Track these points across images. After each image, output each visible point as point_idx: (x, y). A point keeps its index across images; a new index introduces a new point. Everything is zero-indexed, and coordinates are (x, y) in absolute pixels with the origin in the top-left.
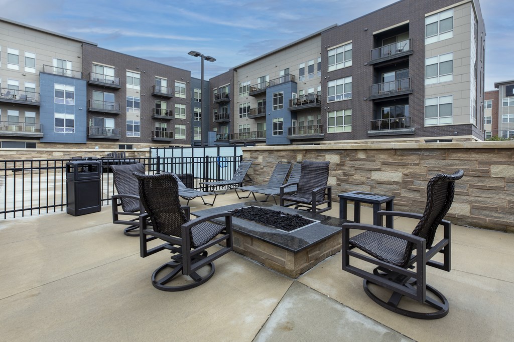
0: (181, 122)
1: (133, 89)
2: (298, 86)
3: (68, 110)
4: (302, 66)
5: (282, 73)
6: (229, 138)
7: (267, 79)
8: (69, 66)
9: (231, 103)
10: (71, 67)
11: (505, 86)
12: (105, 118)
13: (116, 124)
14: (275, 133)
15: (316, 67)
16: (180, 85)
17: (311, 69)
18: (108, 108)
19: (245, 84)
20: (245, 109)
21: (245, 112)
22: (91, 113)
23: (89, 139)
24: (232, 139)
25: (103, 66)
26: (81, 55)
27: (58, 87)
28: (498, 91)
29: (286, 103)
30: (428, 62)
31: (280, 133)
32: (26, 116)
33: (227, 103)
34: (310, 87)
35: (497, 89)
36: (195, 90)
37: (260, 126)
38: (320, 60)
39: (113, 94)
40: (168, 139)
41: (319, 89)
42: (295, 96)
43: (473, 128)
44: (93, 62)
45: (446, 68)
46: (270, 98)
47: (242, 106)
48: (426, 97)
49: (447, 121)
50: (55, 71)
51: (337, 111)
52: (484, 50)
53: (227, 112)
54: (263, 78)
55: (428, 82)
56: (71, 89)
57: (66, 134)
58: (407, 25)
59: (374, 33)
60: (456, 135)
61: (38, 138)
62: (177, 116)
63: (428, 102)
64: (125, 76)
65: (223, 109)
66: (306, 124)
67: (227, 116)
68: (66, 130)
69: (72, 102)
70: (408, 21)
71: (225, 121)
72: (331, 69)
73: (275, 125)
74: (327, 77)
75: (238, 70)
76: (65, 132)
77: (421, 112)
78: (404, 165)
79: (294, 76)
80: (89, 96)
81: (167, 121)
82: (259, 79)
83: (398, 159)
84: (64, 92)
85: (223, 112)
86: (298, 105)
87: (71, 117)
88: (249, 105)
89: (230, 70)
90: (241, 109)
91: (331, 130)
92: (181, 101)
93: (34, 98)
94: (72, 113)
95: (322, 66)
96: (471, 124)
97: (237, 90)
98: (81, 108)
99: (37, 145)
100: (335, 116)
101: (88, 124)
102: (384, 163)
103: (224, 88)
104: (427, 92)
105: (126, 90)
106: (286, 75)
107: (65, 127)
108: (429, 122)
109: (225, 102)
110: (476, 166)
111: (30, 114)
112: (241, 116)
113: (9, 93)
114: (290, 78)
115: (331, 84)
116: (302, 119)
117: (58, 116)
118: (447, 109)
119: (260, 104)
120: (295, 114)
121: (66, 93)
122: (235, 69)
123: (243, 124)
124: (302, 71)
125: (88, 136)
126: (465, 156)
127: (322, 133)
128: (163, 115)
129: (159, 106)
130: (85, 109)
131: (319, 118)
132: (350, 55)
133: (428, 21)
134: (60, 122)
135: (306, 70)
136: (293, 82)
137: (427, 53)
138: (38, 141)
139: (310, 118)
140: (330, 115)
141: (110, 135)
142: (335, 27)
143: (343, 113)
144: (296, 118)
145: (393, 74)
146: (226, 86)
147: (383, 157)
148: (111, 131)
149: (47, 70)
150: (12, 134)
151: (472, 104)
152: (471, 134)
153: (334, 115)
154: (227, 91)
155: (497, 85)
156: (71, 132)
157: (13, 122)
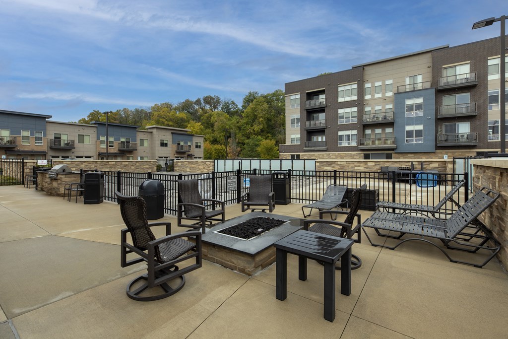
3: (417, 121)
8: (420, 79)
10: (422, 80)
12: (457, 123)
13: (472, 129)
18: (463, 111)
22: (441, 120)
23: (438, 147)
25: (455, 66)
26: (430, 65)
27: (409, 102)
32: (386, 132)
39: (468, 94)
44: (443, 66)
50: (408, 88)
56: (420, 101)
57: (415, 144)
61: (393, 150)
64: (486, 66)
68: (416, 140)
69: (421, 113)
76: (414, 142)
80: (438, 103)
84: (413, 106)
87: (420, 127)
93: (390, 117)
94: (420, 124)
98: (430, 117)
99: (393, 155)
101: (437, 132)
105: (487, 84)
107: (414, 138)
111: (389, 130)
113: (374, 116)
117: (408, 128)
121: (415, 106)
125: (436, 145)
130: (434, 117)
134: (410, 134)
138: (393, 152)
141: (463, 141)
148: (466, 136)
149: (401, 90)
150: (376, 147)
156: (420, 142)
157: (379, 138)
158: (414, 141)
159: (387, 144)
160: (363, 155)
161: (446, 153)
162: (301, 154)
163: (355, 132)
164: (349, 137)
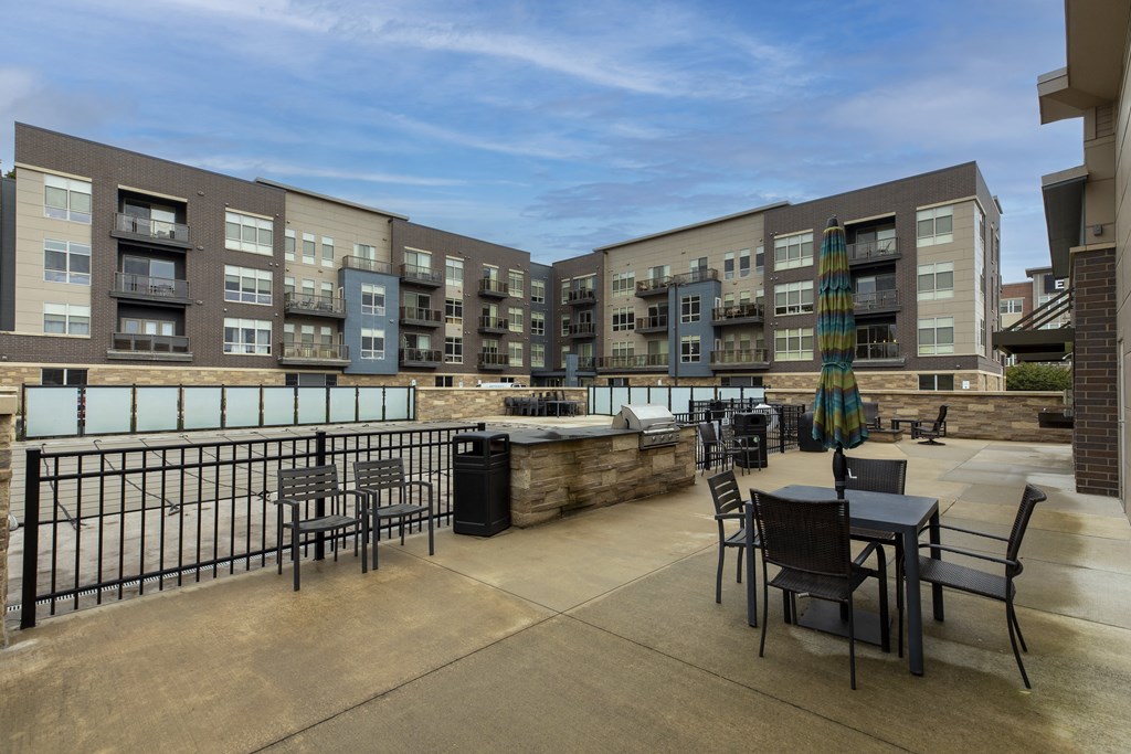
0: (516, 337)
1: (454, 287)
2: (723, 285)
3: (376, 323)
4: (729, 257)
5: (695, 264)
6: (593, 365)
7: (667, 272)
8: (372, 254)
9: (598, 305)
10: (375, 256)
11: (1043, 275)
12: (418, 335)
13: (432, 344)
14: (687, 359)
15: (753, 261)
16: (516, 275)
17: (745, 262)
19: (625, 276)
20: (623, 316)
21: (623, 321)
22: (404, 327)
23: (402, 368)
24: (601, 365)
25: (416, 253)
26: (387, 236)
27: (365, 288)
28: (1032, 283)
29: (704, 312)
30: (922, 271)
31: (695, 359)
33: (591, 305)
34: (743, 289)
35: (1030, 279)
36: (534, 284)
37: (653, 345)
38: (761, 250)
39: (430, 297)
40: (498, 366)
41: (761, 293)
42: (719, 303)
43: (979, 360)
44: (405, 248)
45: (945, 280)
46: (675, 303)
47: (619, 312)
48: (919, 317)
49: (946, 350)
50: (358, 264)
51: (790, 329)
52: (998, 241)
53: (589, 320)
54: (659, 270)
55: (922, 297)
56: (380, 291)
57: (374, 360)
58: (893, 217)
59: (846, 223)
60: (958, 369)
61: (342, 368)
62: (511, 329)
63: (922, 325)
64: (444, 266)
65: (582, 316)
66: (737, 347)
67: (592, 328)
68: (375, 354)
69: (381, 311)
70: (893, 214)
71: (586, 335)
72: (780, 266)
73: (686, 347)
74: (773, 279)
75: (610, 253)
76: (373, 358)
77: (913, 335)
78: (919, 405)
79: (715, 272)
80: (402, 299)
81: (498, 336)
82: (651, 271)
83: (916, 401)
84: (372, 296)
85: (582, 321)
86: (729, 317)
87: (380, 334)
88: (631, 310)
89: (597, 252)
90: (616, 317)
91: (780, 357)
92: (516, 303)
94: (381, 328)
95: (765, 260)
96: (977, 356)
97: (608, 285)
98: (392, 320)
99: (339, 378)
100: (787, 336)
101: (400, 343)
102: (905, 403)
103: (584, 279)
104: (921, 310)
105: (445, 287)
106: (703, 268)
107: (373, 350)
108: (925, 351)
109: (586, 305)
110: (961, 405)
111: (326, 331)
112: (616, 329)
114: (710, 274)
115: (779, 289)
116: (731, 338)
117: (365, 333)
118: (946, 335)
119: (653, 311)
120: (719, 331)
121: (374, 297)
122: (605, 251)
123: (619, 342)
124: (729, 265)
125: (400, 363)
126: (955, 399)
127: (765, 360)
128: (492, 327)
129: (486, 312)
130: (397, 321)
131: (759, 338)
132: (810, 248)
133: (921, 217)
134: (366, 342)
135: (737, 264)
136: (715, 279)
137: (920, 259)
138: (340, 372)
139: (744, 337)
140: (779, 335)
141: (424, 361)
142: (785, 206)
143: (800, 333)
144: (720, 337)
145: (872, 279)
146: (589, 278)
147: (906, 399)
148: (426, 355)
150: (306, 362)
151: (978, 328)
152: (976, 368)
153: (787, 334)
154: (590, 285)
155: (1030, 273)
156: (381, 358)
157: (308, 343)
158: (373, 356)
159: (304, 356)
160: (284, 376)
161: (414, 377)
162: (92, 367)
163: (267, 326)
164: (249, 333)
